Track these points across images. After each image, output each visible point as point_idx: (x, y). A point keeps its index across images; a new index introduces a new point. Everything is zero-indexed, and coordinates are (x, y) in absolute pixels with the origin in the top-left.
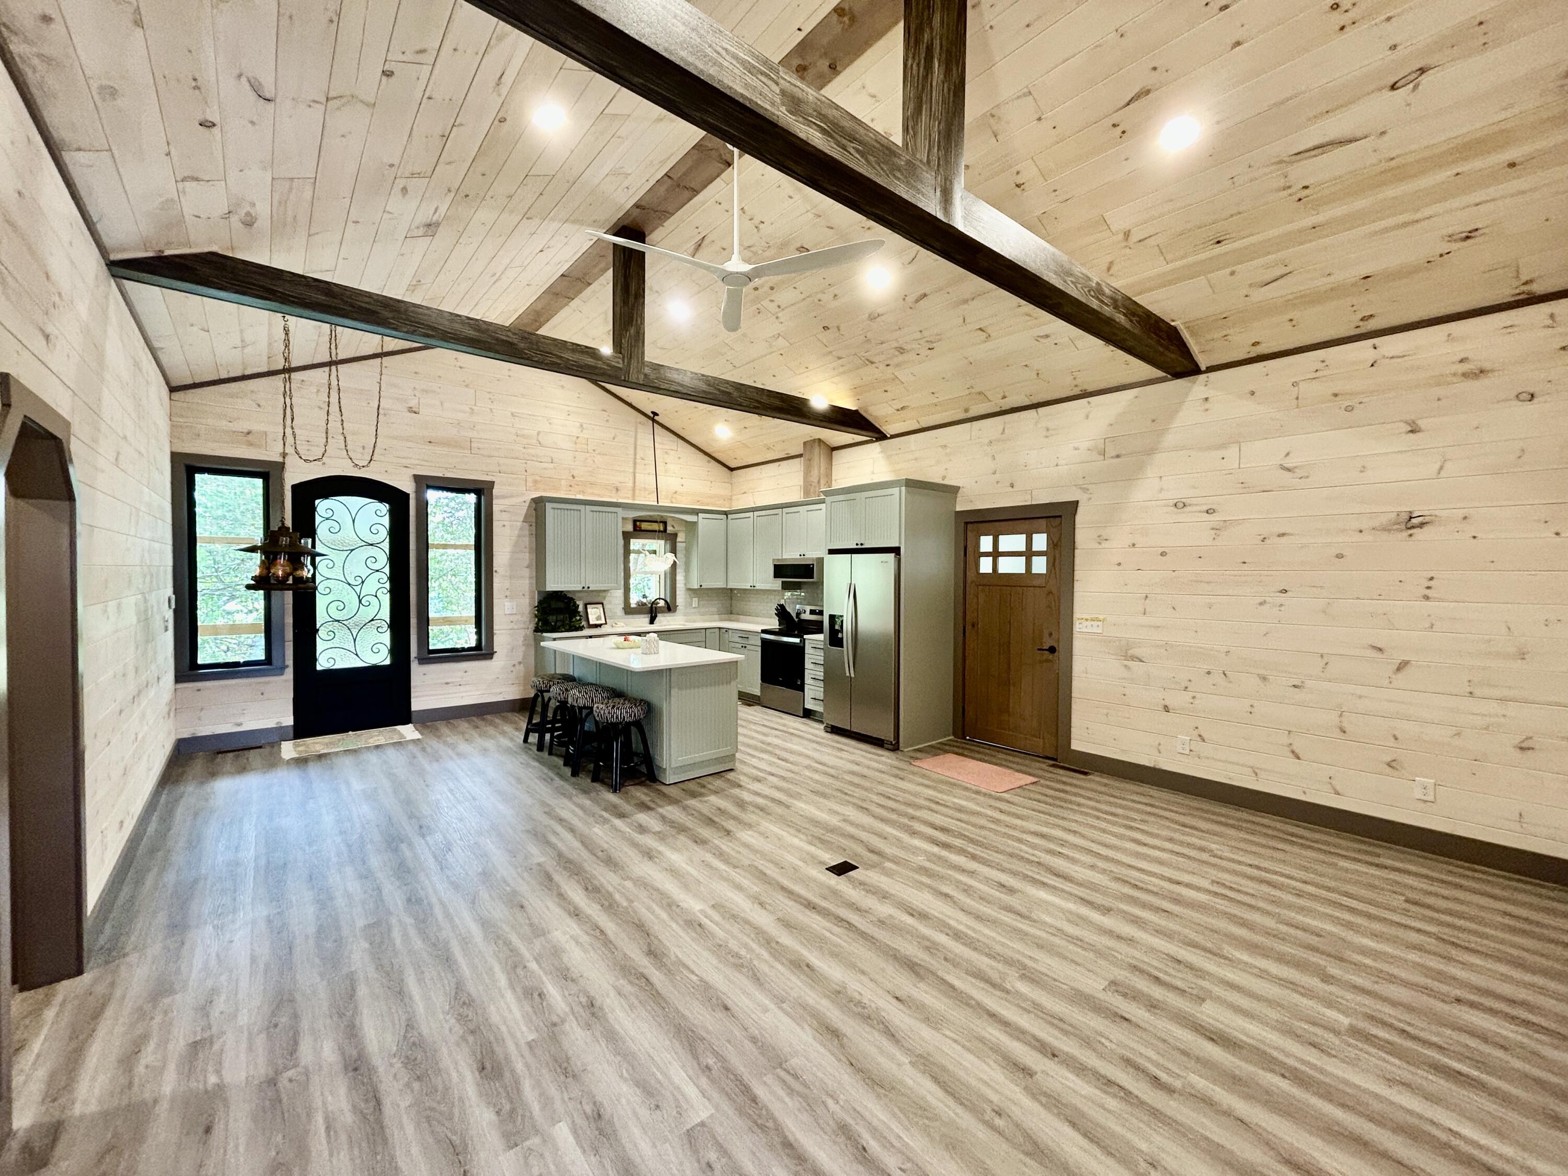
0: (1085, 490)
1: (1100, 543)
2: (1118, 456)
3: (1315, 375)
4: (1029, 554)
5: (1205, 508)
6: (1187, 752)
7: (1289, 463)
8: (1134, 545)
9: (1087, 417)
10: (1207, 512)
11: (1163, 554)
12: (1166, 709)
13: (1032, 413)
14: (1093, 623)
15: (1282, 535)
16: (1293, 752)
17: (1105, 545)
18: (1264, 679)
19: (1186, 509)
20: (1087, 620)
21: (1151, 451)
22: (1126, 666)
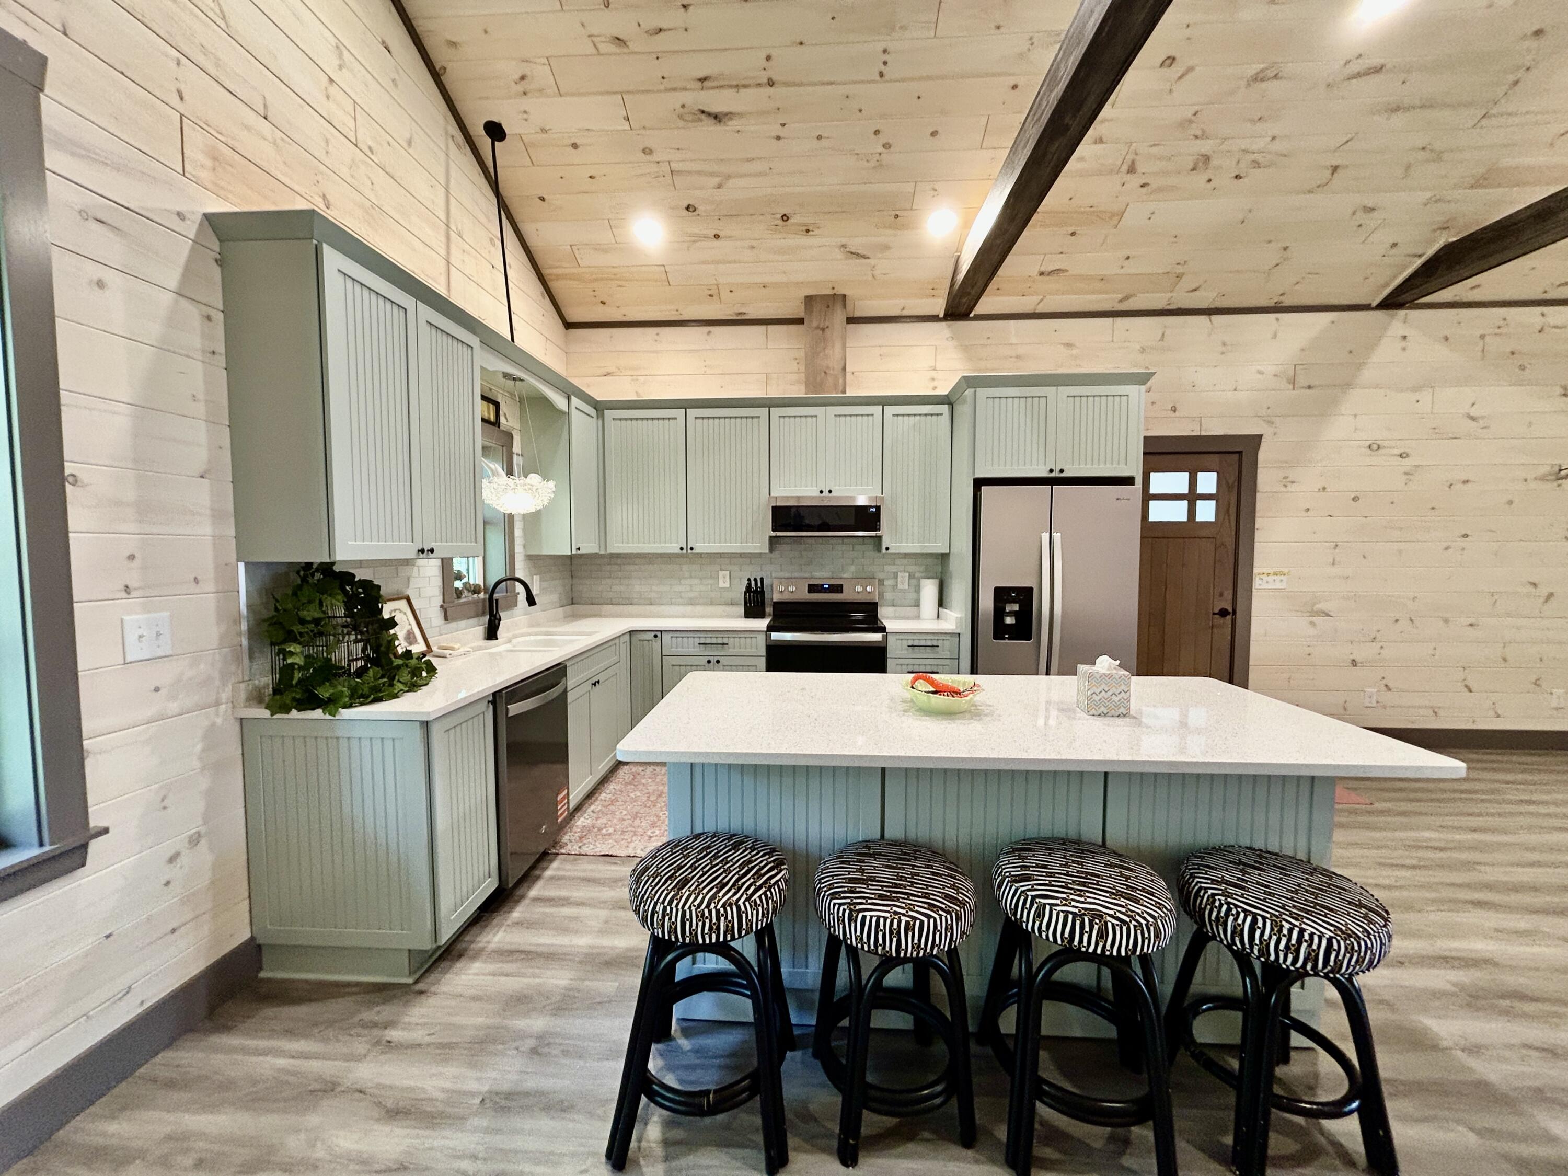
0: (1270, 423)
1: (1285, 486)
2: (1309, 387)
3: (1497, 331)
4: (1192, 497)
5: (1398, 452)
6: (1374, 704)
7: (1474, 412)
8: (1324, 489)
9: (1275, 336)
10: (1401, 456)
11: (1355, 499)
12: (1354, 663)
13: (1202, 320)
14: (1275, 577)
15: (1466, 482)
16: (1466, 686)
17: (1291, 488)
18: (1446, 621)
19: (1380, 451)
20: (1268, 574)
21: (1348, 385)
22: (1311, 623)
